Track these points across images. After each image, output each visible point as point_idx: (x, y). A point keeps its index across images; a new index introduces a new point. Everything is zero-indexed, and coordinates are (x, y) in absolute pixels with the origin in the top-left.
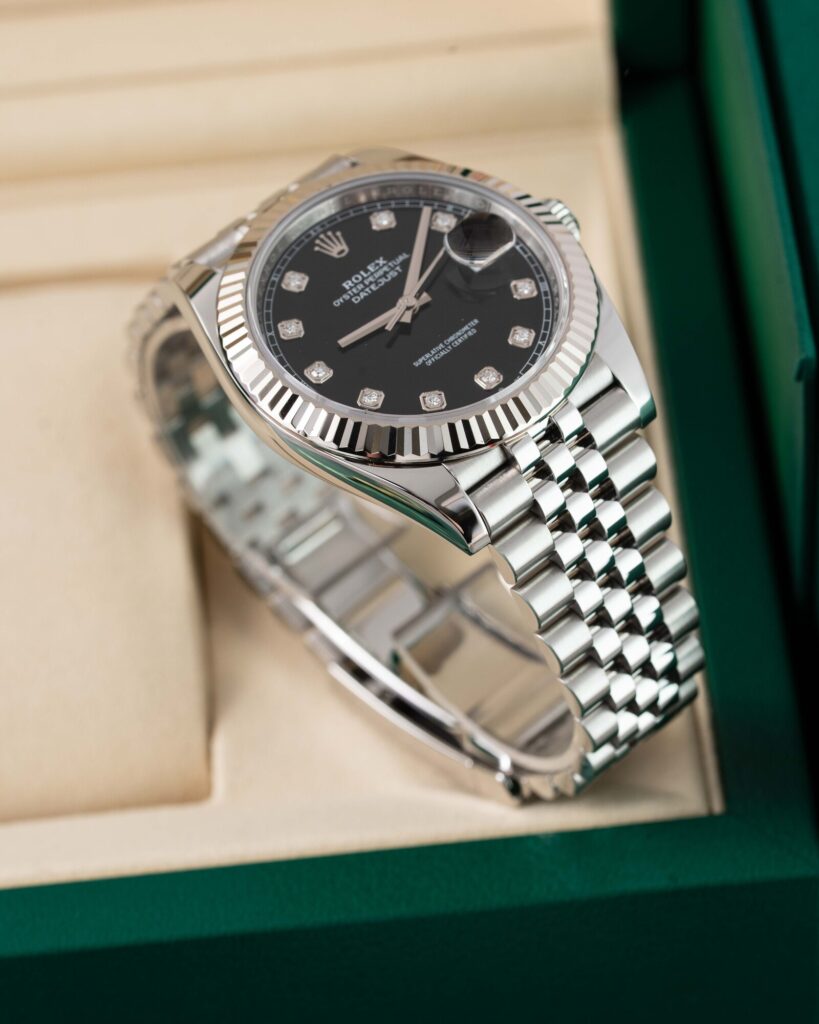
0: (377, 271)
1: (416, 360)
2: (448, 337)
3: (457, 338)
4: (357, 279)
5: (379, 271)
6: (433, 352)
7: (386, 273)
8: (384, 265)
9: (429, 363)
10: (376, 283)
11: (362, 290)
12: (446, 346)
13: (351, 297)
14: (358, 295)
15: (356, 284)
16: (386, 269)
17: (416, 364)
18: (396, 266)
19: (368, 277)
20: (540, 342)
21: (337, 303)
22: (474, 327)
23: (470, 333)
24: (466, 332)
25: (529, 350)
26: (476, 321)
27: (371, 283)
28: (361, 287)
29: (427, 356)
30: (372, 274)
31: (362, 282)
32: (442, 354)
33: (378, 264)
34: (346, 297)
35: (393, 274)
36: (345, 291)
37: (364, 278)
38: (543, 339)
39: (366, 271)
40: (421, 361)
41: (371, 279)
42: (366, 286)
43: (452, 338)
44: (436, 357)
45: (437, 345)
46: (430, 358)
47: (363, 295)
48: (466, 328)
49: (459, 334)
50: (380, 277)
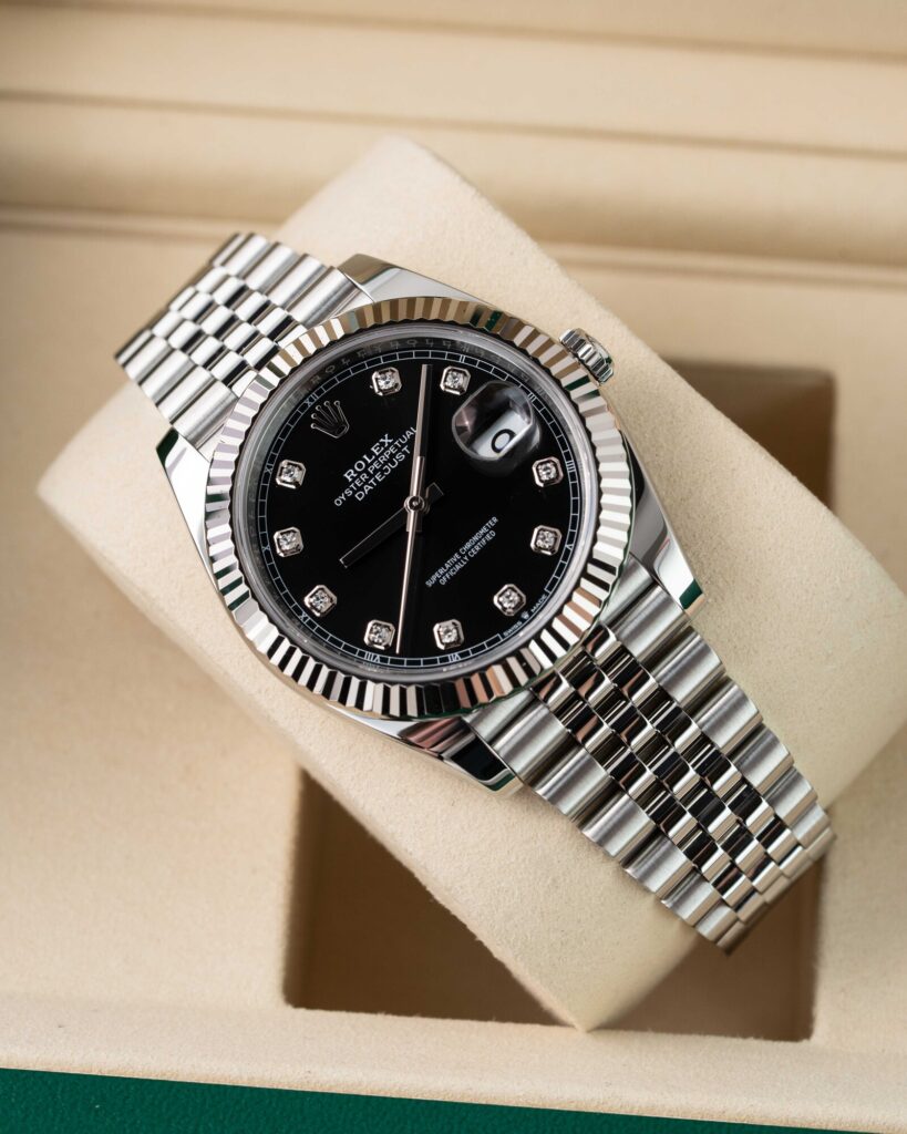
0: (382, 454)
1: (429, 578)
2: (463, 545)
3: (474, 544)
4: (360, 466)
5: (383, 452)
6: (447, 566)
7: (392, 456)
8: (390, 444)
9: (443, 581)
10: (382, 471)
11: (366, 482)
12: (462, 556)
13: (355, 492)
14: (361, 489)
15: (360, 473)
16: (392, 450)
17: (429, 584)
18: (403, 445)
19: (372, 463)
20: (567, 546)
21: (339, 501)
22: (493, 529)
23: (488, 537)
24: (485, 534)
25: (556, 557)
26: (495, 519)
27: (376, 471)
28: (364, 477)
29: (441, 571)
30: (377, 458)
31: (366, 471)
32: (458, 567)
33: (383, 444)
34: (349, 492)
35: (401, 457)
36: (346, 484)
37: (368, 465)
38: (570, 542)
39: (370, 454)
40: (434, 578)
41: (375, 465)
42: (371, 476)
43: (468, 545)
44: (452, 573)
45: (452, 556)
46: (444, 574)
47: (367, 488)
48: (484, 530)
49: (475, 538)
50: (386, 463)
